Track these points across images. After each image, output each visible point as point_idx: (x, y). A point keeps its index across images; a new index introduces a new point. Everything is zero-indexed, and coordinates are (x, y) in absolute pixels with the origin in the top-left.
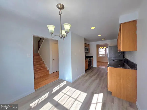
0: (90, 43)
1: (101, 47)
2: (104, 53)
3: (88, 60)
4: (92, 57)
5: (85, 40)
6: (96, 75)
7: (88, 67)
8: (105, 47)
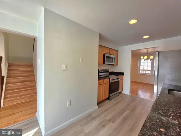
0: (120, 49)
1: (142, 57)
2: (150, 68)
3: (110, 80)
4: (122, 74)
5: (101, 37)
6: (119, 120)
7: (110, 93)
8: (152, 57)
